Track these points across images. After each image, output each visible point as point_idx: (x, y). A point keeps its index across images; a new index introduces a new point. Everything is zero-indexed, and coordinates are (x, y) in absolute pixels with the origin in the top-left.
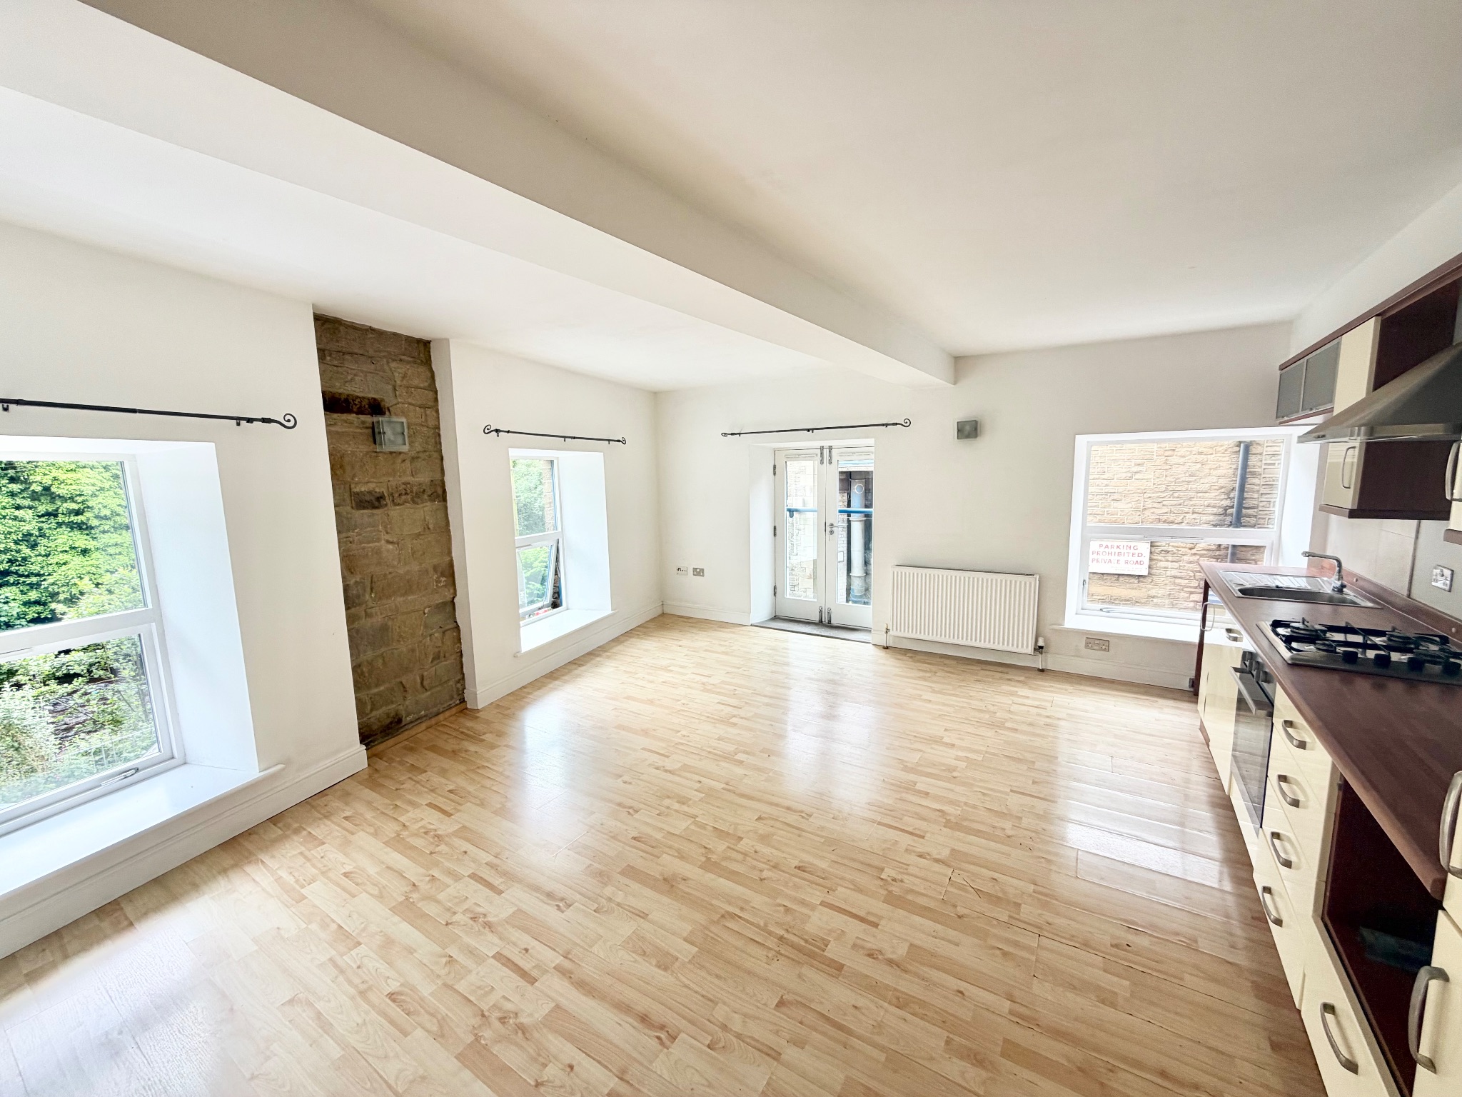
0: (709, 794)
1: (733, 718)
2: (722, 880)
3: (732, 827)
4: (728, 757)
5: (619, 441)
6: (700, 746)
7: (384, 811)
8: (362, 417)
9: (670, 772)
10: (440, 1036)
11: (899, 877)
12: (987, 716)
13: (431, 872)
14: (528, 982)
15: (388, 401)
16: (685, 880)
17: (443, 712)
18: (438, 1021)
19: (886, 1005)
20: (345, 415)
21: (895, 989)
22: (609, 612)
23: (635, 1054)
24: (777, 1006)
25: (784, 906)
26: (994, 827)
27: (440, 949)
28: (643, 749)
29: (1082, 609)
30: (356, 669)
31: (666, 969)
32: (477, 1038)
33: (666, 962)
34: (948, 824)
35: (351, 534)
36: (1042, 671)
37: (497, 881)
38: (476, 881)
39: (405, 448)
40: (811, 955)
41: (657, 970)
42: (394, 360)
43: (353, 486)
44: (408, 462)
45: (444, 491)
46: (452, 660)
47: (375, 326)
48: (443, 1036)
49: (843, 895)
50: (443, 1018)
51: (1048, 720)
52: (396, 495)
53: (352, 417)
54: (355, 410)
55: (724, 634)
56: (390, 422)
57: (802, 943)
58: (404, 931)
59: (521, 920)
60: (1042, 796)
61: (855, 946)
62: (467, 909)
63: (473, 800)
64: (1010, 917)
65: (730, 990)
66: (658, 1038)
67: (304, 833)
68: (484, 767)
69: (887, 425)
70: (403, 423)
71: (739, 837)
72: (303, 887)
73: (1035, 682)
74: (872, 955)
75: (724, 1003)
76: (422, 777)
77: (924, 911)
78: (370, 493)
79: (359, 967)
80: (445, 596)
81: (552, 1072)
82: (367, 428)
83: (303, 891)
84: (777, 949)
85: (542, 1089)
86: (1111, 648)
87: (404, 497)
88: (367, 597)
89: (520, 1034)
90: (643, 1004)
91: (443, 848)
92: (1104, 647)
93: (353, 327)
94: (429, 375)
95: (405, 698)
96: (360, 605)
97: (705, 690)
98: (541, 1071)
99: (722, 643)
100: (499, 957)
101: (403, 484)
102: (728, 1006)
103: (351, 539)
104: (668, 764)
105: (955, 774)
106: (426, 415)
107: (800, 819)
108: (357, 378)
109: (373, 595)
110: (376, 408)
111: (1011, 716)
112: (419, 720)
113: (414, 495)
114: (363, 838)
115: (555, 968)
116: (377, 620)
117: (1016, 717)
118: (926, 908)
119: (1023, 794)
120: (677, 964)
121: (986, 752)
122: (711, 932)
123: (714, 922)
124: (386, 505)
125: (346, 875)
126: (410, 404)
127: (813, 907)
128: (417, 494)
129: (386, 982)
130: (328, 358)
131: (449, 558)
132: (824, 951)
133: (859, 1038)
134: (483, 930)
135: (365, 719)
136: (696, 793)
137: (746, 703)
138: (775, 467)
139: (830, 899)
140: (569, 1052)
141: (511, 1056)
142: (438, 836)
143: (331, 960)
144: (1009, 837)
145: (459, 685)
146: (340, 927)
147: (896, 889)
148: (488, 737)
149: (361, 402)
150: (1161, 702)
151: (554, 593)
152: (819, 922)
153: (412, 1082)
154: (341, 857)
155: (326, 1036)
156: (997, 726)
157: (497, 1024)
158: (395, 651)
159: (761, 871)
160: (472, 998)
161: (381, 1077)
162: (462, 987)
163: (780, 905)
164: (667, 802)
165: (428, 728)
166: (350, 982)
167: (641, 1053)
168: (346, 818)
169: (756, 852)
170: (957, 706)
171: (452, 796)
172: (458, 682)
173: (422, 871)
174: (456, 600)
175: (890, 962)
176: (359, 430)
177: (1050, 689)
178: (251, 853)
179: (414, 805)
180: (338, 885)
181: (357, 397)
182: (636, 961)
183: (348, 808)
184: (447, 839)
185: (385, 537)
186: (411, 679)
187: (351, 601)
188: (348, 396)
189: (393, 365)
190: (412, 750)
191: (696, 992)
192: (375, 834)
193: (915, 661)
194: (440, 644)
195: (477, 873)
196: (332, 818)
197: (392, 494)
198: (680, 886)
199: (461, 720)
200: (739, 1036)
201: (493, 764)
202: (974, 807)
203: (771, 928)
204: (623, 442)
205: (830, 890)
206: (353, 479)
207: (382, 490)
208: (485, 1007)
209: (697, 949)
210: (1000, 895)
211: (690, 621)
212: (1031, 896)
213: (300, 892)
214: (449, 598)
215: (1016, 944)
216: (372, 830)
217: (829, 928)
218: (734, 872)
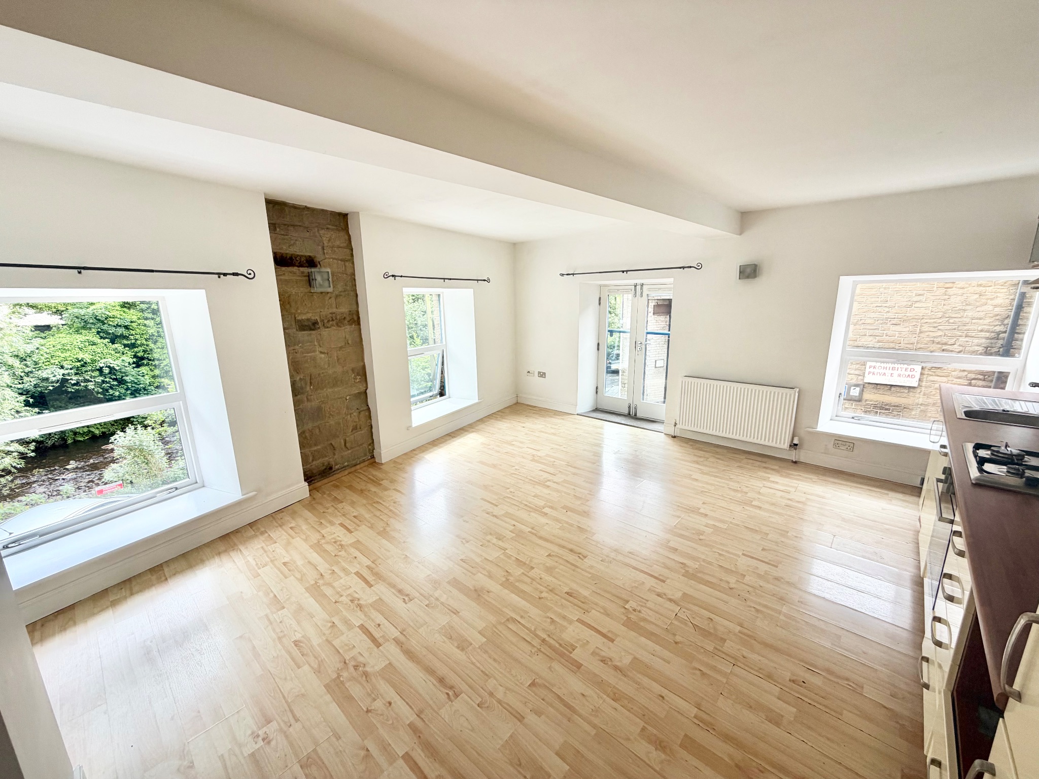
0: (519, 535)
1: (548, 482)
2: (513, 595)
3: (529, 559)
4: (538, 510)
5: (485, 280)
6: (520, 500)
7: (314, 525)
8: (302, 269)
9: (495, 516)
10: (318, 671)
11: (639, 608)
12: (739, 495)
13: (333, 568)
14: (375, 645)
15: (319, 257)
16: (488, 592)
17: (359, 464)
18: (319, 661)
19: (605, 697)
20: (290, 268)
21: (614, 687)
22: (476, 401)
23: (431, 702)
24: (529, 685)
25: (551, 618)
26: (721, 580)
27: (328, 617)
28: (482, 499)
29: (836, 416)
30: (301, 435)
31: (463, 650)
32: (339, 676)
33: (463, 645)
34: (687, 575)
35: (296, 347)
36: (795, 462)
37: (370, 578)
38: (358, 577)
39: (330, 290)
40: (562, 655)
41: (457, 650)
42: (322, 229)
43: (296, 316)
44: (333, 300)
45: (359, 318)
46: (365, 431)
47: (309, 206)
48: (319, 672)
49: (594, 617)
50: (322, 661)
51: (789, 502)
52: (326, 321)
53: (295, 269)
54: (297, 264)
55: (556, 420)
56: (319, 272)
57: (557, 645)
58: (310, 603)
59: (379, 605)
60: (766, 560)
61: (594, 653)
62: (349, 594)
63: (367, 523)
64: (715, 648)
65: (501, 670)
66: (448, 694)
67: (266, 535)
68: (378, 502)
69: (683, 268)
70: (328, 272)
71: (532, 567)
72: (259, 568)
73: (788, 471)
74: (604, 661)
75: (495, 678)
76: (340, 506)
77: (650, 635)
78: (308, 320)
79: (281, 622)
80: (360, 388)
81: (378, 705)
82: (305, 276)
83: (259, 571)
84: (539, 647)
85: (370, 714)
86: (854, 450)
87: (331, 323)
88: (308, 388)
89: (364, 678)
90: (443, 670)
91: (343, 553)
92: (849, 448)
93: (295, 207)
94: (347, 237)
95: (334, 454)
96: (303, 393)
97: (533, 460)
98: (371, 703)
99: (553, 426)
100: (362, 627)
101: (331, 313)
102: (497, 680)
103: (296, 351)
104: (496, 511)
105: (701, 537)
106: (345, 266)
107: (577, 558)
108: (297, 242)
109: (312, 387)
110: (311, 262)
111: (760, 497)
112: (344, 468)
113: (339, 321)
114: (298, 542)
115: (393, 639)
116: (315, 404)
117: (763, 497)
118: (652, 634)
119: (752, 558)
120: (470, 648)
121: (731, 523)
122: (498, 630)
123: (501, 623)
124: (319, 328)
125: (285, 564)
126: (334, 259)
127: (571, 622)
128: (340, 320)
129: (294, 634)
130: (278, 229)
131: (362, 364)
132: (571, 653)
133: (580, 716)
134: (355, 608)
135: (309, 466)
136: (510, 533)
137: (560, 472)
138: (600, 298)
139: (585, 618)
140: (392, 695)
141: (356, 690)
142: (341, 545)
143: (267, 616)
144: (731, 589)
145: (370, 447)
146: (275, 596)
147: (633, 617)
148: (385, 483)
149: (300, 259)
150: (892, 494)
151: (441, 387)
152: (572, 633)
153: (298, 696)
154: (284, 552)
155: (255, 661)
156: (744, 503)
157: (352, 669)
158: (327, 424)
159: (541, 592)
160: (341, 651)
161: (280, 690)
162: (336, 643)
163: (548, 617)
164: (489, 537)
165: (349, 473)
166: (274, 630)
167: (434, 702)
168: (291, 528)
169: (541, 579)
170: (717, 485)
171: (355, 520)
172: (370, 445)
173: (327, 566)
174: (367, 391)
175: (616, 668)
176: (300, 278)
177: (798, 478)
178: (235, 545)
179: (332, 523)
180: (279, 569)
181: (298, 256)
182: (444, 642)
183: (293, 522)
184: (346, 547)
185: (318, 349)
186: (338, 442)
187: (296, 391)
188: (292, 255)
189: (322, 232)
190: (337, 487)
191: (479, 668)
192: (306, 540)
193: (693, 449)
194: (357, 420)
195: (359, 571)
196: (284, 527)
197: (322, 321)
198: (484, 596)
199: (370, 469)
200: (499, 702)
201: (384, 501)
202: (710, 563)
203: (540, 633)
204: (488, 281)
205: (586, 611)
206: (296, 311)
207: (317, 318)
208: (347, 658)
209: (486, 640)
210: (712, 631)
211: (534, 409)
212: (735, 634)
213: (257, 571)
214: (363, 389)
215: (714, 668)
216: (304, 537)
217: (578, 638)
218: (523, 591)
